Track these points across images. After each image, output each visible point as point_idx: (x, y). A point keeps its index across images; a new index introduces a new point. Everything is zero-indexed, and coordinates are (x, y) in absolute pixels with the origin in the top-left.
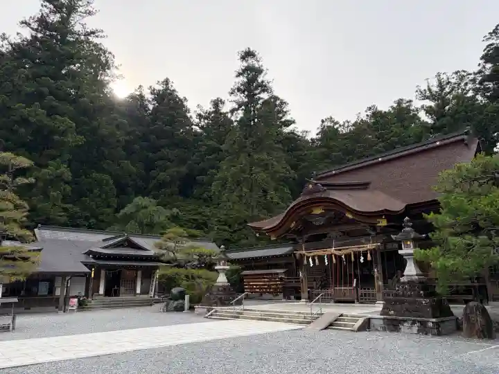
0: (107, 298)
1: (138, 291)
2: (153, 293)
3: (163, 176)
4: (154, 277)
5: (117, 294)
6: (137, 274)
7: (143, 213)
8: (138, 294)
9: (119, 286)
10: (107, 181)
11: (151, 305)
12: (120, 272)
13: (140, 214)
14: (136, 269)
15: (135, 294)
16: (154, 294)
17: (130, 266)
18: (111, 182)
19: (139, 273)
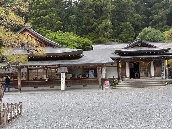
0: (132, 79)
1: (153, 75)
2: (164, 76)
3: (156, 17)
4: (164, 65)
5: (138, 77)
6: (150, 64)
7: (148, 35)
8: (153, 77)
9: (138, 72)
10: (129, 25)
11: (165, 85)
12: (138, 63)
13: (147, 35)
14: (149, 60)
15: (151, 77)
16: (166, 77)
17: (145, 58)
18: (131, 25)
19: (152, 63)
